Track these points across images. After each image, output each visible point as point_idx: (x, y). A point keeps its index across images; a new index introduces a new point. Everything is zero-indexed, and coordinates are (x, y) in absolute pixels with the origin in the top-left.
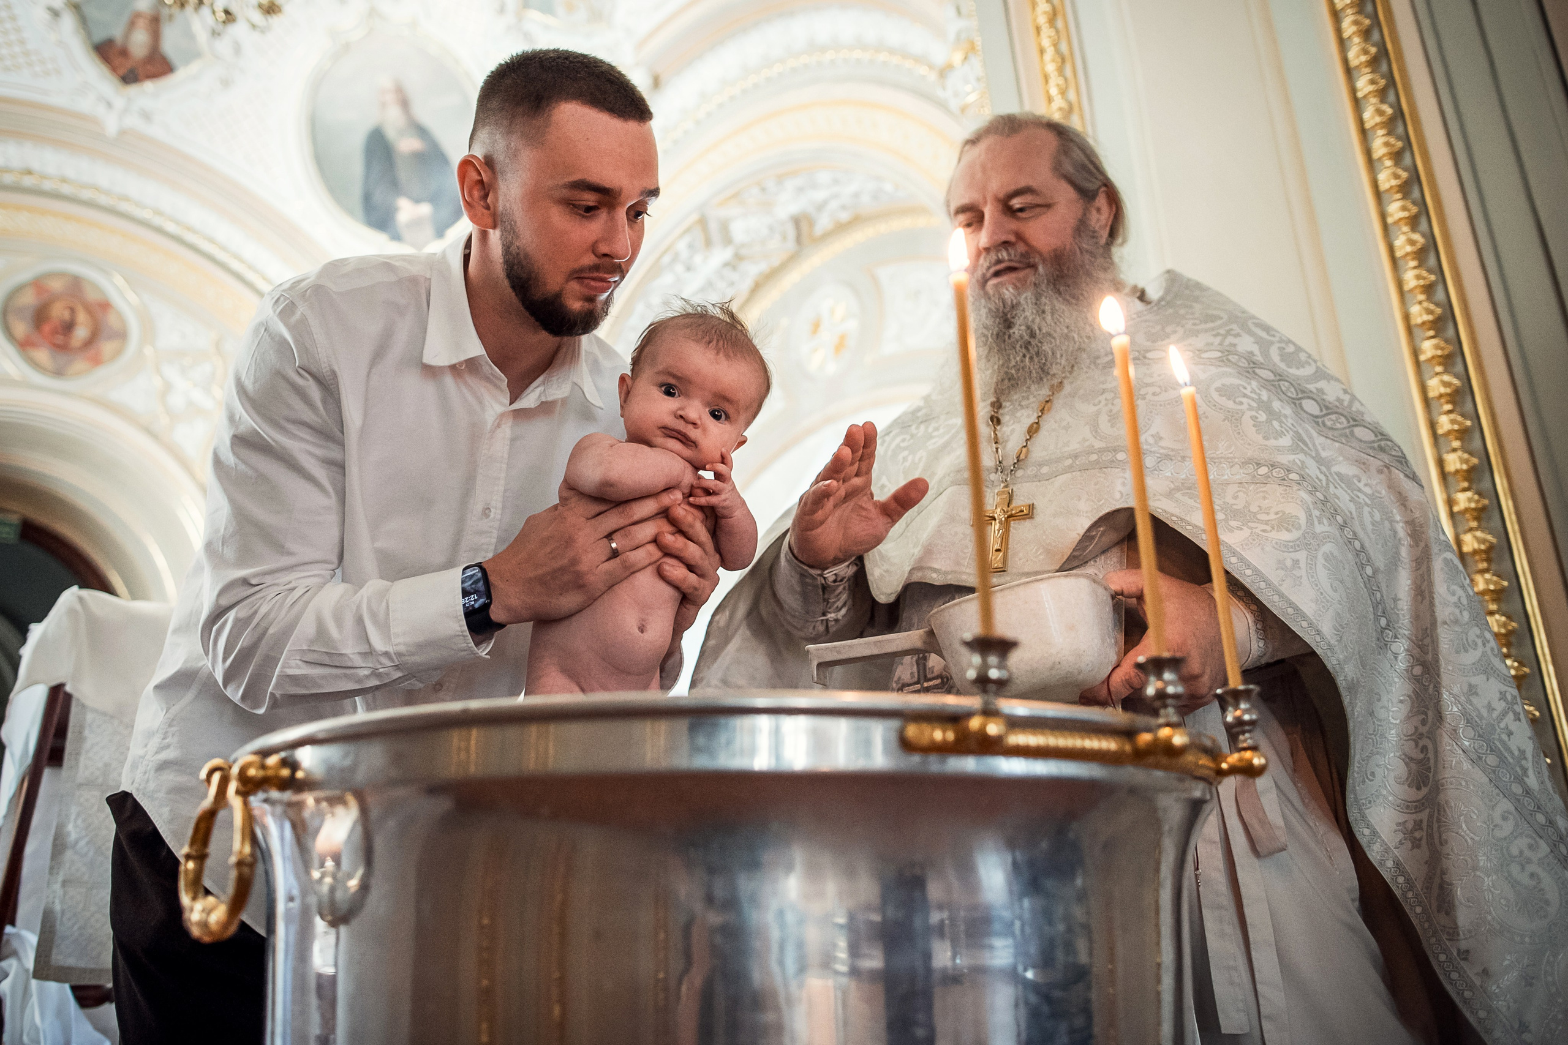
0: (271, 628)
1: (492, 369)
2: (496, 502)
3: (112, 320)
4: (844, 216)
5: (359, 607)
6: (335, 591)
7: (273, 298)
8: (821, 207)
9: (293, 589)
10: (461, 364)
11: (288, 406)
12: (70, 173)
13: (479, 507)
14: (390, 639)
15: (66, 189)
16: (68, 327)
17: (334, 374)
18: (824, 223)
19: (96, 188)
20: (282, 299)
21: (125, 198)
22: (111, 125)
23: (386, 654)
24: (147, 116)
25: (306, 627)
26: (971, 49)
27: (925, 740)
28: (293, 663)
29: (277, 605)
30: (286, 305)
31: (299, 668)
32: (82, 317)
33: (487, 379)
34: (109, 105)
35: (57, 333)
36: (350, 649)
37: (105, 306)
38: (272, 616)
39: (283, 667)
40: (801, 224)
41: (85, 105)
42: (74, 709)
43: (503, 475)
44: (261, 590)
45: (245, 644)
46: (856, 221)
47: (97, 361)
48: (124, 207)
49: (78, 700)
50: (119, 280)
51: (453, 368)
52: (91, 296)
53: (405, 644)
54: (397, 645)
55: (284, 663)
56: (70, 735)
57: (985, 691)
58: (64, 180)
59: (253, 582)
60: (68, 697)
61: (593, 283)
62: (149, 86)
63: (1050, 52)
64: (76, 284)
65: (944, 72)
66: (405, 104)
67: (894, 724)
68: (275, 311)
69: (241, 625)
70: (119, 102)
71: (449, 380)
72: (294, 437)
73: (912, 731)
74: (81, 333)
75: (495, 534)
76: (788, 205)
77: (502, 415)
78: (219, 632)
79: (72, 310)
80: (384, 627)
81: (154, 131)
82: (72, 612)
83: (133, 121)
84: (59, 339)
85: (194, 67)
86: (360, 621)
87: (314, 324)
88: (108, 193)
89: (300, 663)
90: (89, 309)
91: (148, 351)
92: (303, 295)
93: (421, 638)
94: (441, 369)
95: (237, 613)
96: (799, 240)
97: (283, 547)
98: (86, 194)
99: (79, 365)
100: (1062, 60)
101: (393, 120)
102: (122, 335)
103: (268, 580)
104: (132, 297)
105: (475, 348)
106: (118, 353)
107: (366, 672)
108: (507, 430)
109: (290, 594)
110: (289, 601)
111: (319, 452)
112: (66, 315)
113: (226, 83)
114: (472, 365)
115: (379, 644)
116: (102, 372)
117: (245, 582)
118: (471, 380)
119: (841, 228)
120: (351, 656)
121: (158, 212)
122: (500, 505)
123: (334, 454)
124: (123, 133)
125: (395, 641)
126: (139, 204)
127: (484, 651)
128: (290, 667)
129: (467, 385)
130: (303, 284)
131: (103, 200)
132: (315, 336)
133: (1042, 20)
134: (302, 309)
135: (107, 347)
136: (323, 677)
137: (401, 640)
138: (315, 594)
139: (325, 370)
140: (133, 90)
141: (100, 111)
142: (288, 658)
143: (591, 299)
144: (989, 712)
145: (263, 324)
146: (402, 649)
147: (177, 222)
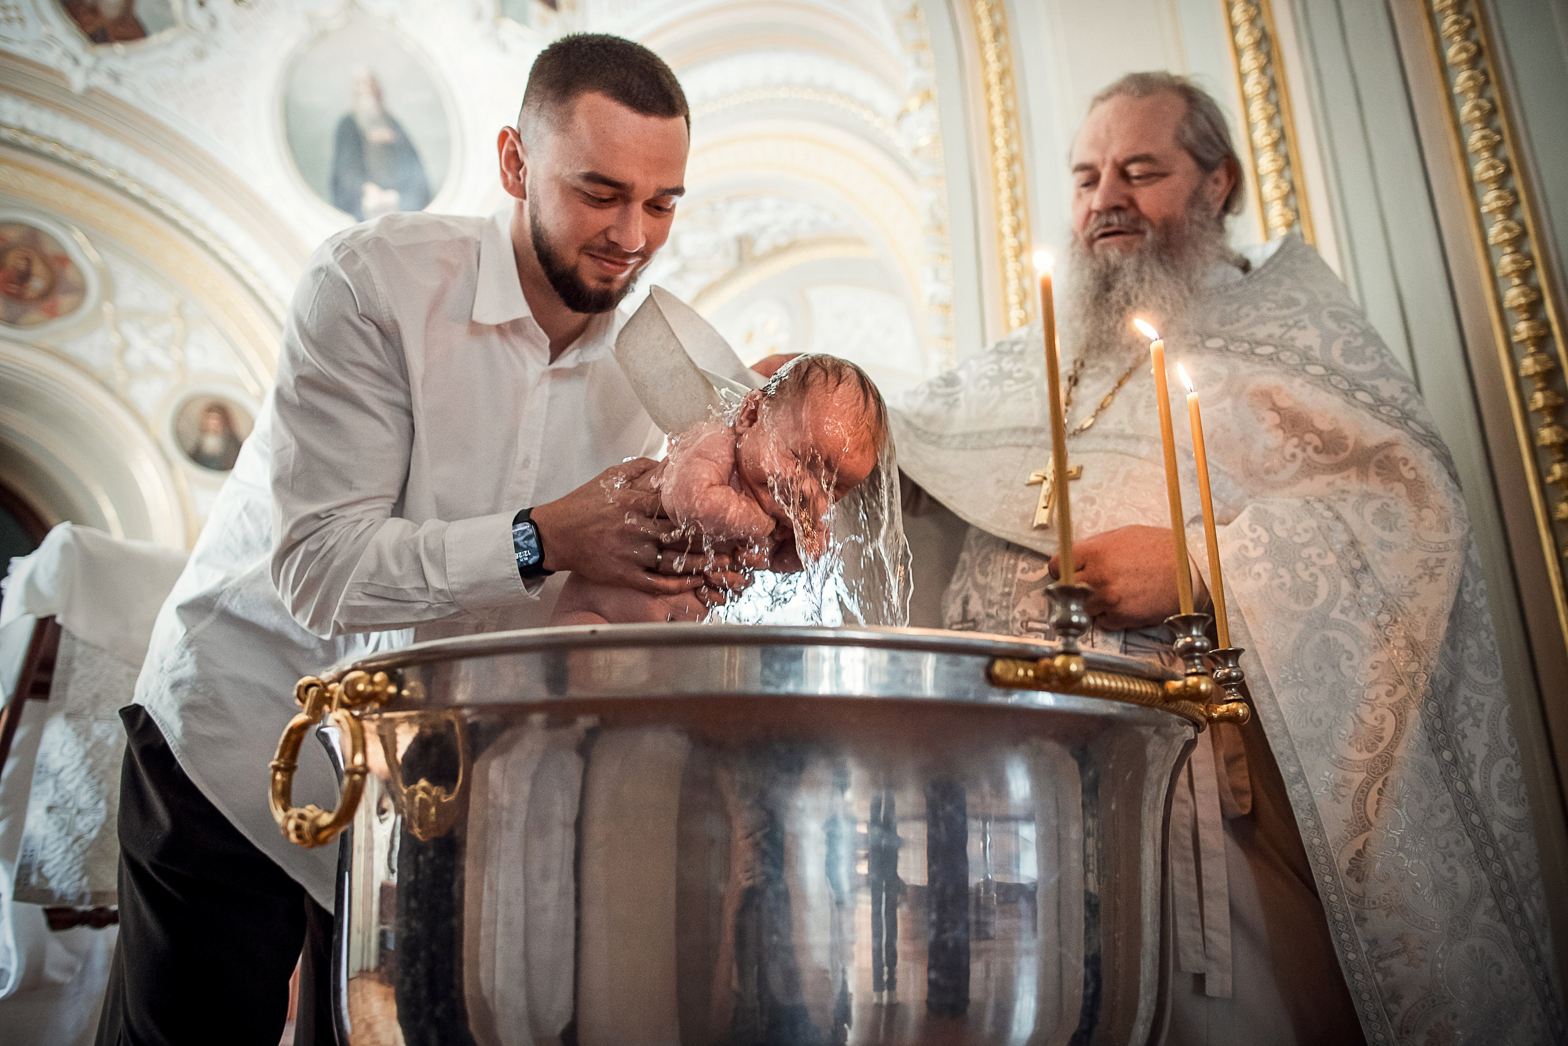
0: (336, 560)
1: (537, 330)
2: (536, 457)
3: (70, 274)
4: (782, 241)
5: (416, 545)
6: (396, 526)
7: (333, 246)
8: (763, 229)
9: (359, 521)
10: (505, 324)
11: (353, 350)
12: (31, 125)
13: (520, 459)
14: (446, 578)
15: (25, 140)
16: (24, 277)
17: (395, 323)
18: (763, 244)
19: (58, 143)
20: (343, 247)
21: (90, 157)
22: (78, 81)
23: (441, 591)
24: (115, 77)
25: (367, 562)
26: (927, 96)
27: (1010, 677)
28: (355, 595)
29: (342, 539)
30: (348, 254)
31: (360, 599)
32: (38, 268)
33: (530, 339)
34: (76, 61)
35: (12, 282)
36: (410, 585)
37: (64, 260)
38: (336, 549)
39: (345, 598)
40: (743, 243)
41: (51, 58)
42: (63, 641)
43: (542, 429)
44: (330, 522)
45: (312, 574)
46: (792, 246)
47: (53, 313)
48: (87, 164)
49: (68, 632)
50: (79, 236)
51: (499, 328)
52: (49, 249)
53: (459, 583)
54: (452, 584)
55: (347, 594)
56: (59, 666)
57: (1065, 635)
58: (24, 131)
59: (323, 516)
60: (58, 628)
61: (606, 264)
62: (119, 48)
63: (997, 108)
64: (33, 236)
65: (902, 116)
66: (378, 94)
67: (982, 661)
68: (335, 258)
69: (309, 556)
70: (87, 60)
71: (495, 338)
72: (356, 378)
73: (999, 667)
74: (37, 284)
75: (533, 484)
76: (734, 225)
77: (543, 374)
78: (291, 564)
79: (29, 261)
80: (441, 565)
81: (124, 93)
82: (65, 548)
83: (100, 81)
84: (13, 288)
85: (168, 35)
86: (417, 559)
87: (375, 273)
88: (70, 149)
89: (360, 594)
90: (47, 261)
91: (107, 308)
92: (364, 245)
93: (474, 579)
94: (489, 327)
95: (307, 545)
96: (740, 258)
97: (351, 483)
98: (47, 148)
99: (34, 315)
100: (1008, 115)
101: (365, 109)
102: (80, 290)
103: (338, 513)
104: (92, 254)
105: (522, 310)
106: (76, 307)
107: (424, 606)
108: (546, 389)
109: (356, 525)
110: (354, 535)
111: (384, 394)
112: (22, 265)
113: (200, 55)
114: (516, 326)
115: (435, 581)
116: (57, 325)
117: (317, 517)
118: (515, 340)
119: (778, 251)
120: (410, 591)
121: (122, 174)
122: (538, 458)
123: (400, 397)
124: (90, 91)
125: (452, 580)
126: (102, 164)
127: (534, 595)
128: (352, 599)
129: (510, 344)
130: (365, 235)
131: (65, 155)
132: (377, 287)
133: (993, 79)
134: (364, 258)
135: (64, 301)
136: (383, 609)
137: (455, 579)
138: (378, 528)
139: (385, 317)
140: (102, 50)
141: (66, 66)
142: (349, 590)
143: (608, 280)
144: (1070, 652)
145: (323, 270)
146: (455, 587)
147: (142, 185)
